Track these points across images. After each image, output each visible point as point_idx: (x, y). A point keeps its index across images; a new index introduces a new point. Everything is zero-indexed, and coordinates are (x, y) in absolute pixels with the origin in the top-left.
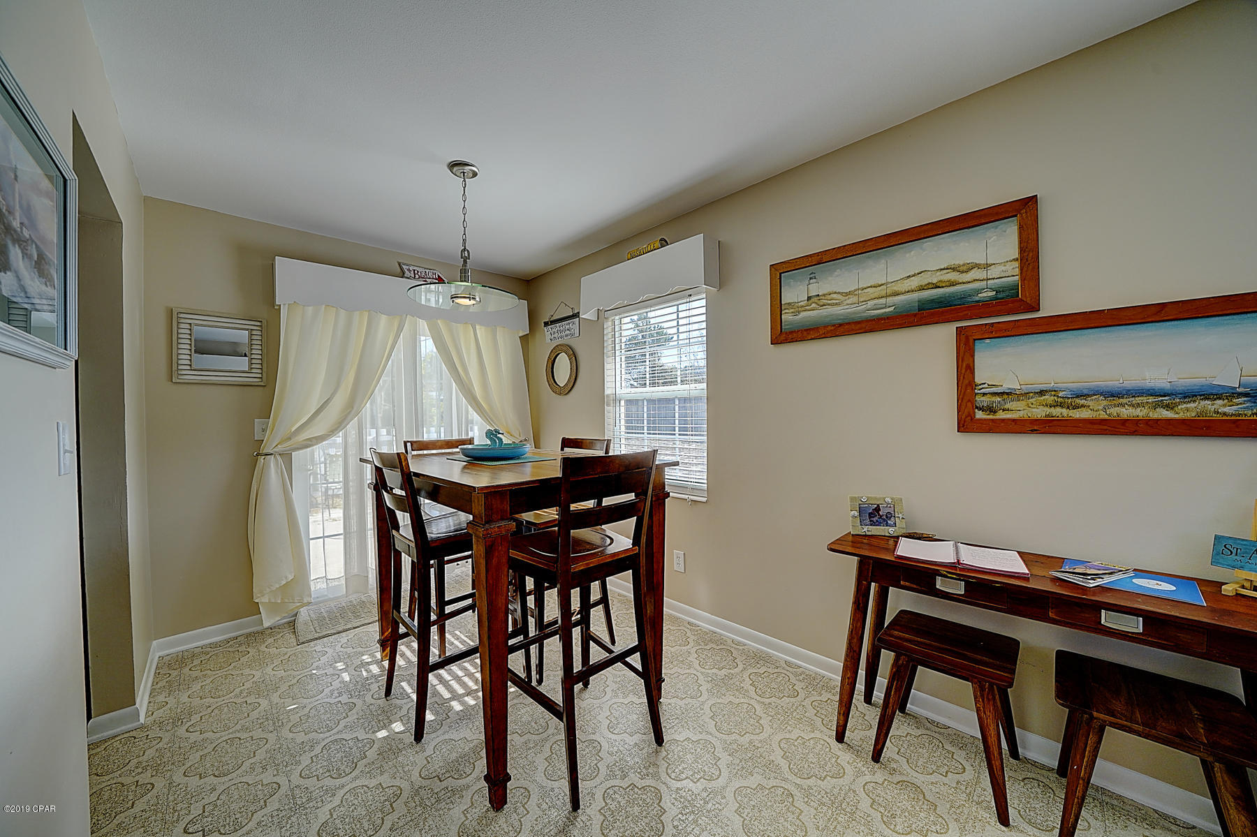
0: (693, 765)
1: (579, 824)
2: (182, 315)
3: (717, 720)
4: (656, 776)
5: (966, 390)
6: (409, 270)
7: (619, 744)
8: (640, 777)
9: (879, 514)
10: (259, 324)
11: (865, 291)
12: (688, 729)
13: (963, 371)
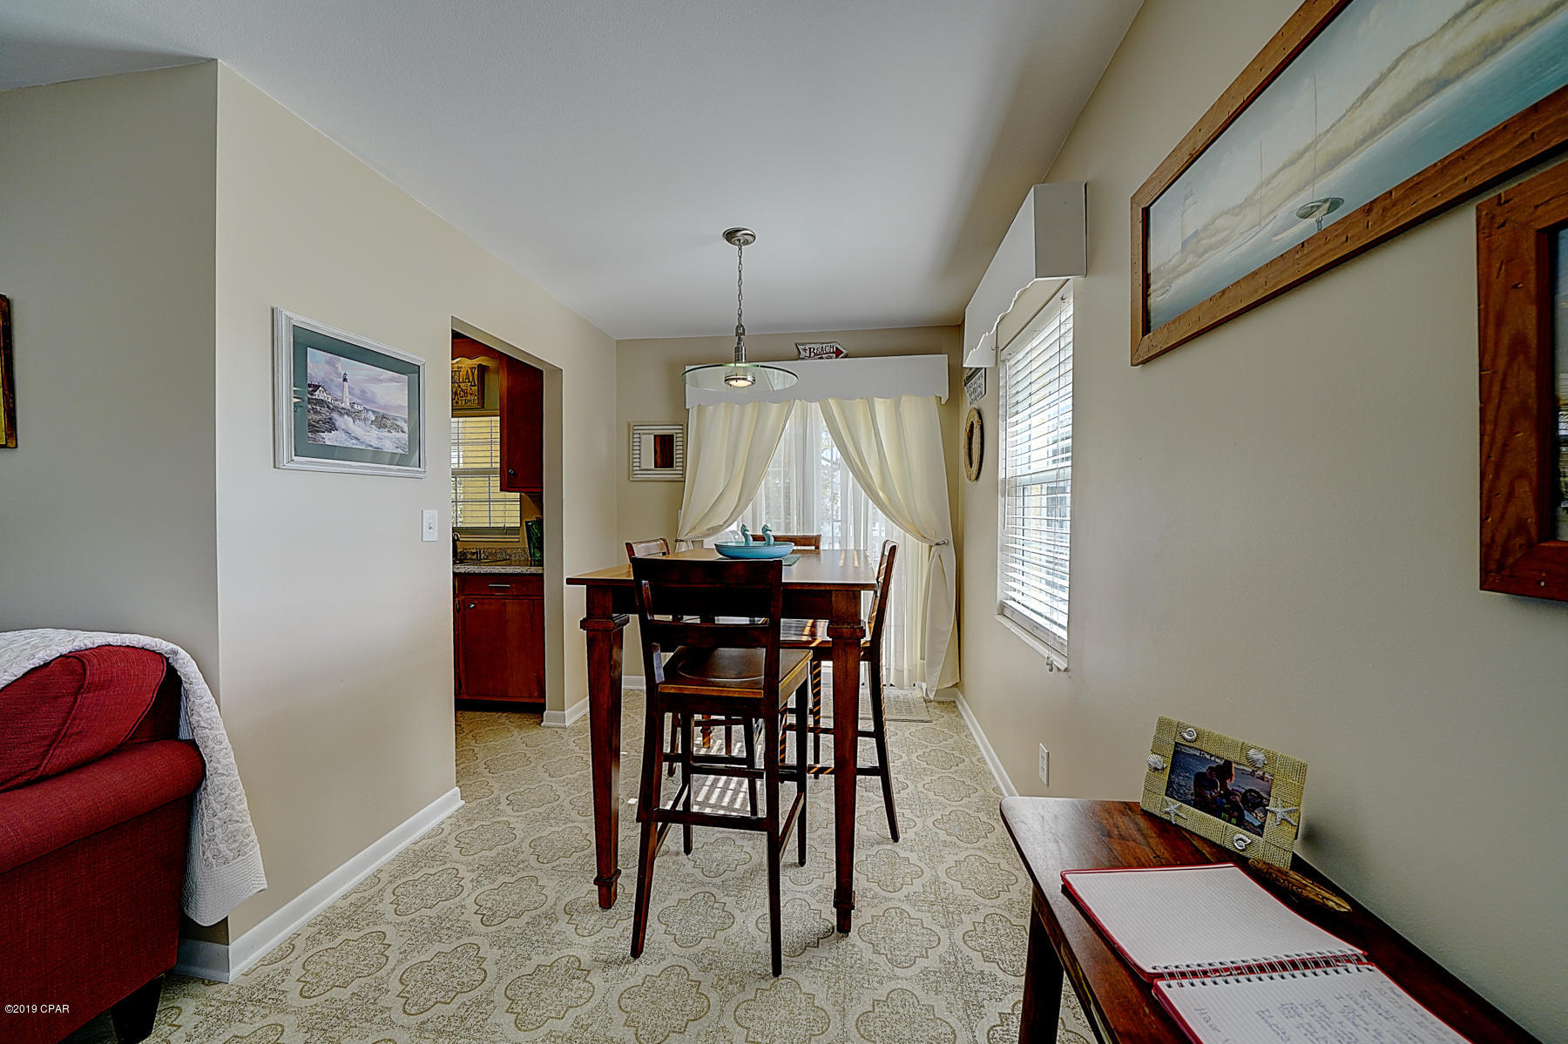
0: (773, 1024)
1: (622, 970)
2: (636, 428)
3: (877, 1010)
4: (727, 997)
5: (1512, 432)
6: (805, 350)
7: (746, 939)
8: (715, 983)
9: (1224, 786)
10: (681, 427)
11: (1275, 183)
12: (829, 987)
13: (1502, 363)
